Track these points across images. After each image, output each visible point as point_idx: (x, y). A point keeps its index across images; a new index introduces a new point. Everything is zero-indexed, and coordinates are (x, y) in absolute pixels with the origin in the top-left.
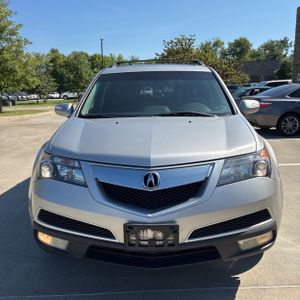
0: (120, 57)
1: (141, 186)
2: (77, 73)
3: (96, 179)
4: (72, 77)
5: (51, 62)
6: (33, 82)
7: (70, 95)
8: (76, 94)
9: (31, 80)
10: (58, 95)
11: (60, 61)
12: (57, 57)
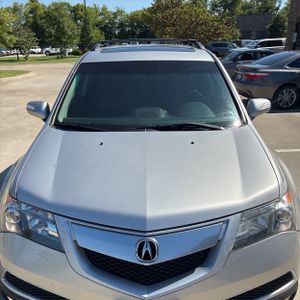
0: (104, 9)
1: (133, 258)
2: (59, 27)
3: (75, 242)
4: (53, 31)
5: (31, 12)
6: (10, 41)
7: (53, 51)
8: (58, 50)
9: (8, 38)
10: (39, 50)
11: (40, 12)
12: (37, 8)
